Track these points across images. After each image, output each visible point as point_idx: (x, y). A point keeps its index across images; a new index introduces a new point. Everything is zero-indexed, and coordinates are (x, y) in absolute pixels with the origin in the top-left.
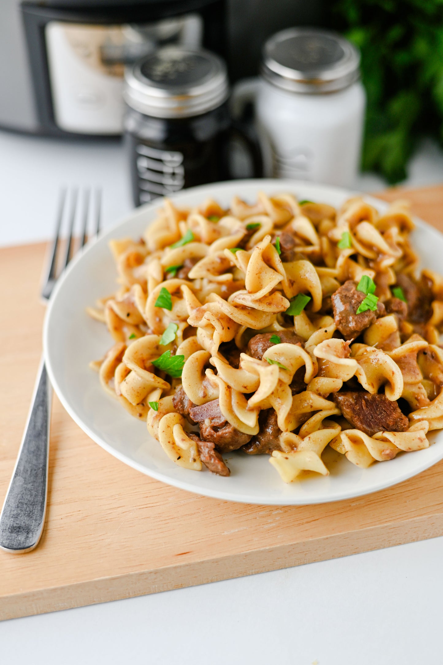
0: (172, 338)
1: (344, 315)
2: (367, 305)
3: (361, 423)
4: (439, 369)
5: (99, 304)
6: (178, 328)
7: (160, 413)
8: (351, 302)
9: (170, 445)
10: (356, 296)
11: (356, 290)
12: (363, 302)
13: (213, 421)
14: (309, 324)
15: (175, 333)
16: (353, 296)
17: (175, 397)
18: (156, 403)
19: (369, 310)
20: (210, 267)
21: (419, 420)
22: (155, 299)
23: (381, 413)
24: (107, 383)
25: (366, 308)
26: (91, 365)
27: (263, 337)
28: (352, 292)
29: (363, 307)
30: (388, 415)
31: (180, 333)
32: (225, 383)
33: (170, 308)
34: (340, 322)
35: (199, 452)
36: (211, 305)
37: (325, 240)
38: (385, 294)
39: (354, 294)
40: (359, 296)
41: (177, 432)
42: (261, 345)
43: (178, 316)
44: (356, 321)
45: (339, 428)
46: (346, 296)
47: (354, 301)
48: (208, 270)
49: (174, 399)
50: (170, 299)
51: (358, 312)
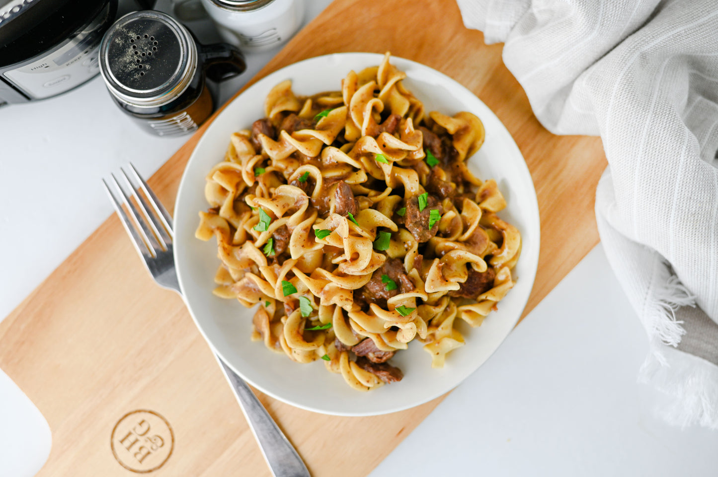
0: (311, 310)
1: (421, 235)
2: (433, 219)
3: (467, 295)
4: (493, 217)
5: (217, 281)
6: (310, 301)
7: (333, 360)
8: (421, 224)
9: (359, 385)
10: (423, 219)
11: (420, 213)
12: (430, 220)
13: (376, 353)
14: (397, 246)
15: (310, 305)
16: (421, 220)
17: (336, 344)
18: (326, 355)
19: (436, 222)
20: (303, 243)
21: (501, 268)
22: (281, 290)
23: (475, 280)
24: (274, 348)
25: (434, 222)
26: (253, 339)
27: (376, 281)
28: (418, 216)
29: (431, 222)
30: (480, 278)
31: (313, 303)
32: (375, 334)
33: (295, 291)
34: (420, 240)
35: (378, 377)
36: (331, 285)
37: (363, 159)
38: (424, 171)
39: (421, 217)
40: (425, 217)
41: (356, 372)
42: (377, 288)
43: (304, 292)
44: (431, 234)
45: (455, 308)
46: (416, 223)
47: (423, 222)
48: (303, 246)
49: (336, 347)
50: (292, 286)
51: (430, 228)
